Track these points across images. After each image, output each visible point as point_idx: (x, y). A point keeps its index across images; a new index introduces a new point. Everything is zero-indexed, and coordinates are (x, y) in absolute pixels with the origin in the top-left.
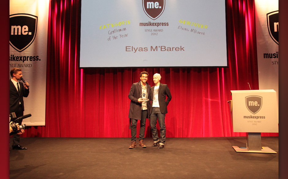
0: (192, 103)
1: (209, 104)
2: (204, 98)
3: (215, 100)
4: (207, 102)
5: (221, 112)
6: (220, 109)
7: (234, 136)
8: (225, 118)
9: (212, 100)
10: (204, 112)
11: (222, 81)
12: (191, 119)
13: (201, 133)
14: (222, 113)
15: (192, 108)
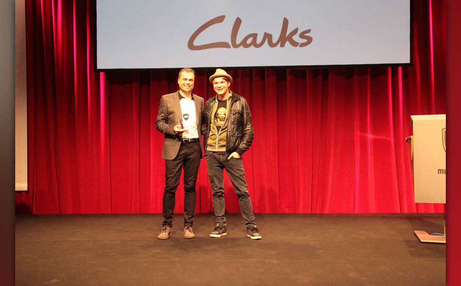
0: (333, 142)
1: (369, 144)
2: (358, 133)
3: (382, 137)
4: (364, 142)
5: (394, 161)
6: (393, 155)
7: (422, 211)
8: (404, 174)
9: (377, 137)
10: (359, 161)
11: (398, 96)
12: (330, 177)
13: (352, 206)
14: (397, 163)
15: (332, 152)
